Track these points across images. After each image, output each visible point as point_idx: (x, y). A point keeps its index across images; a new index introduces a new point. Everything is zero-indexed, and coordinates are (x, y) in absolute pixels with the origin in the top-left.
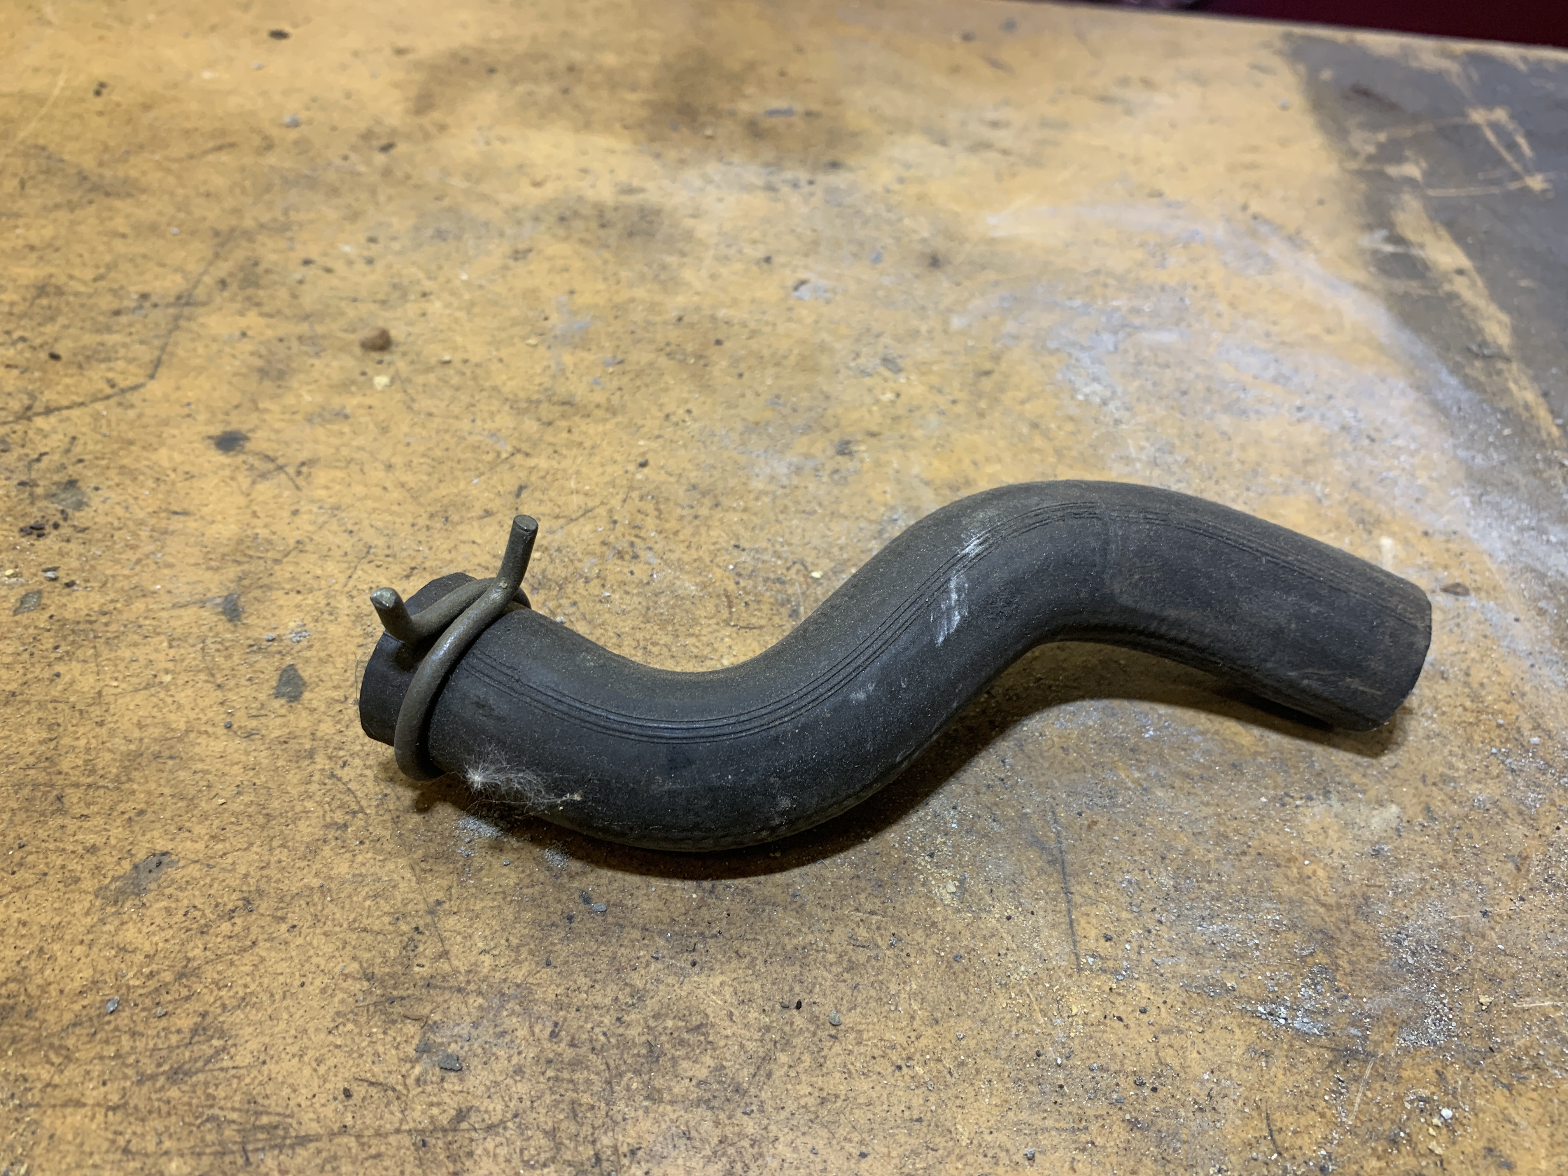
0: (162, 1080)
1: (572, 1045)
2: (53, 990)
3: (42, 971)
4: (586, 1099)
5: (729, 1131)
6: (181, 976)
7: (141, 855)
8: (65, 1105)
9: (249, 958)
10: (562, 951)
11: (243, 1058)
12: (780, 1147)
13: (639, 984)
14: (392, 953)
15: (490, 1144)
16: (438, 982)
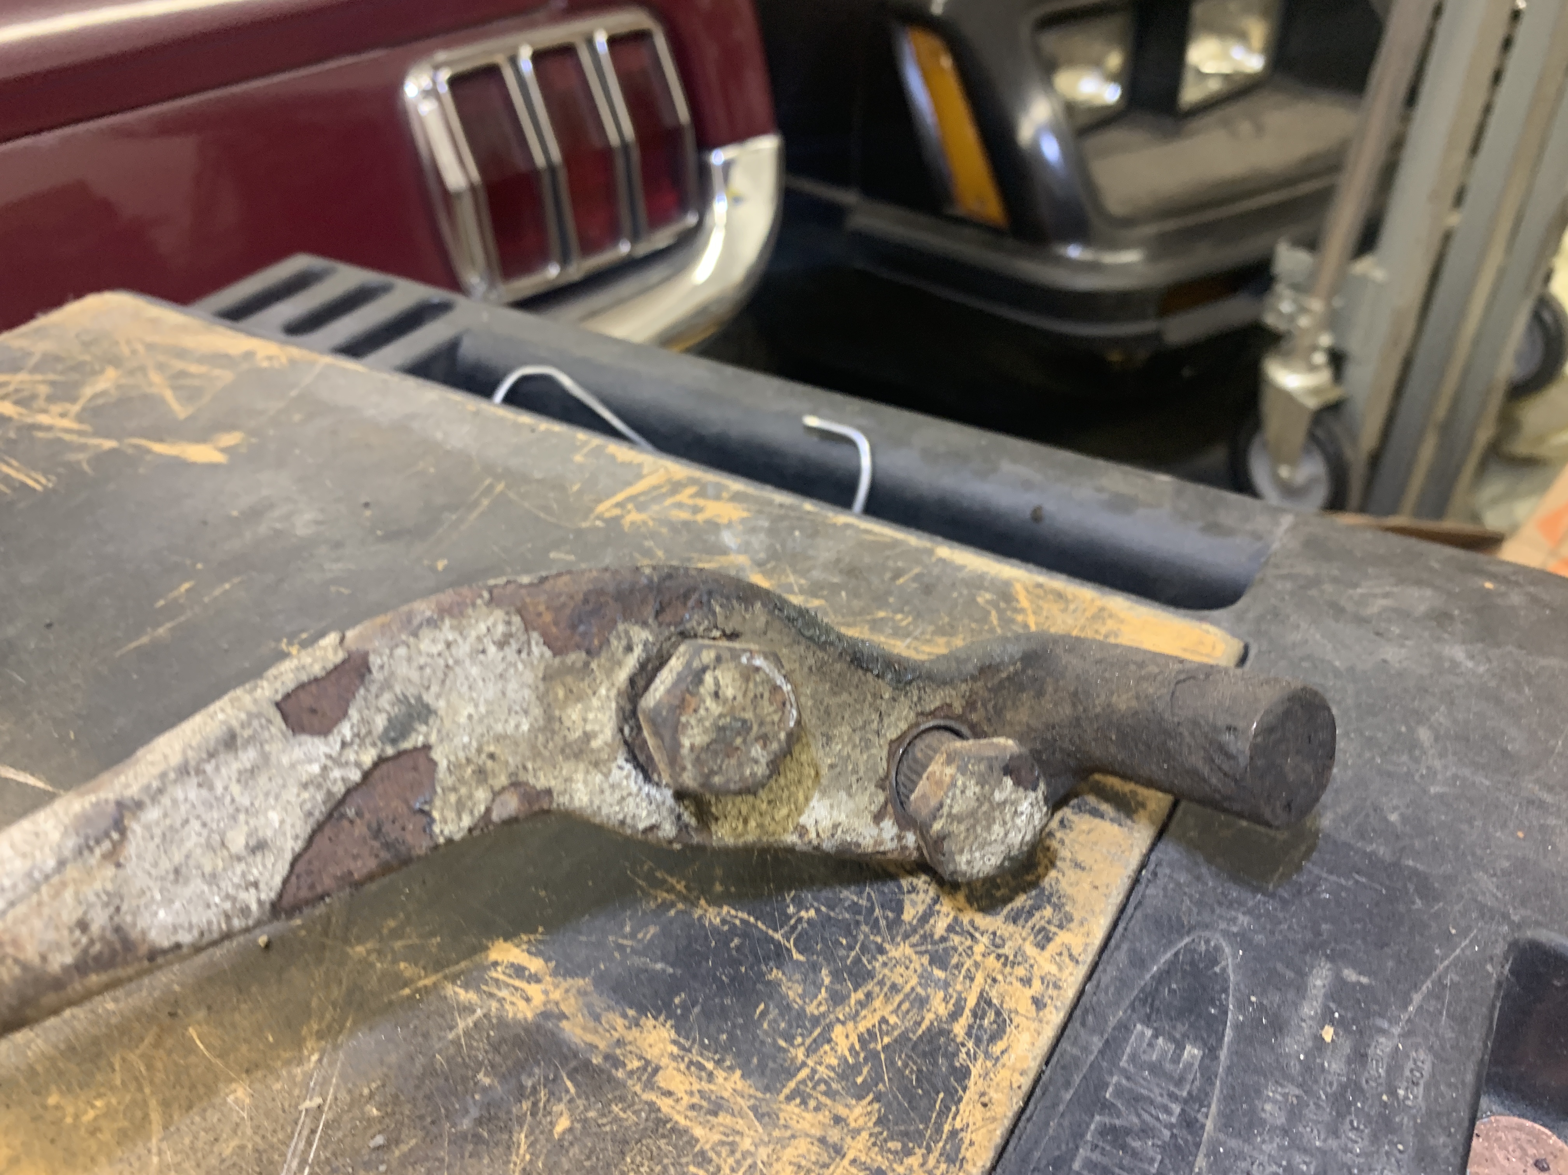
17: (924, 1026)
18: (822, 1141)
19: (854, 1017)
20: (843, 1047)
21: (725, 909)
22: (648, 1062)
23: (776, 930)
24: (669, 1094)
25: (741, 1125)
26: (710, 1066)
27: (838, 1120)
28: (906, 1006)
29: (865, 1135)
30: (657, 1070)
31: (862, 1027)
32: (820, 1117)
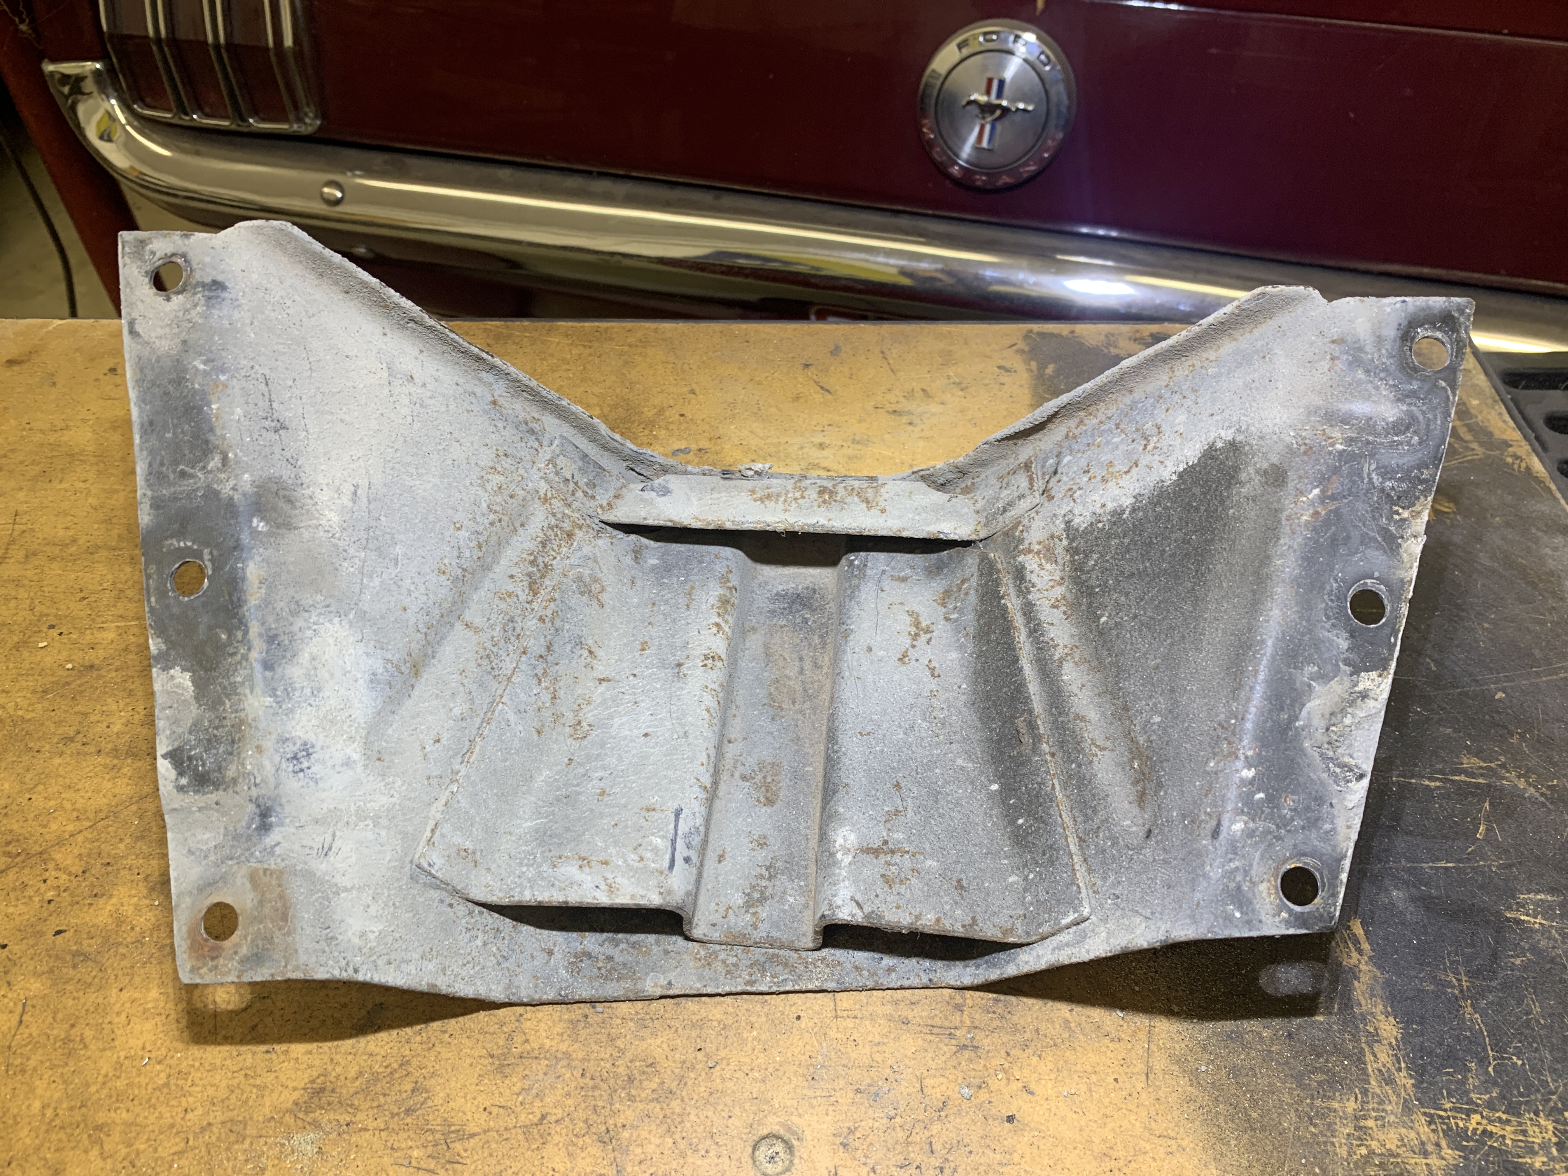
0: (402, 1115)
1: (592, 1079)
2: (342, 1078)
3: (334, 1070)
4: (600, 1104)
5: (668, 1112)
6: (401, 1065)
7: (370, 1006)
8: (361, 1130)
9: (433, 1053)
10: (583, 1033)
11: (438, 1101)
12: (692, 1117)
13: (622, 1046)
14: (501, 1043)
15: (558, 1129)
16: (525, 1055)
17: (1520, 1160)
18: (1423, 1143)
19: (1490, 1121)
20: (1472, 1125)
21: (1477, 1016)
22: (1378, 1035)
23: (1492, 1050)
24: (1375, 1056)
25: (1394, 1098)
26: (1403, 1065)
27: (1438, 1145)
28: (1522, 1144)
29: (1444, 1163)
30: (1378, 1041)
31: (1489, 1128)
32: (1431, 1135)
